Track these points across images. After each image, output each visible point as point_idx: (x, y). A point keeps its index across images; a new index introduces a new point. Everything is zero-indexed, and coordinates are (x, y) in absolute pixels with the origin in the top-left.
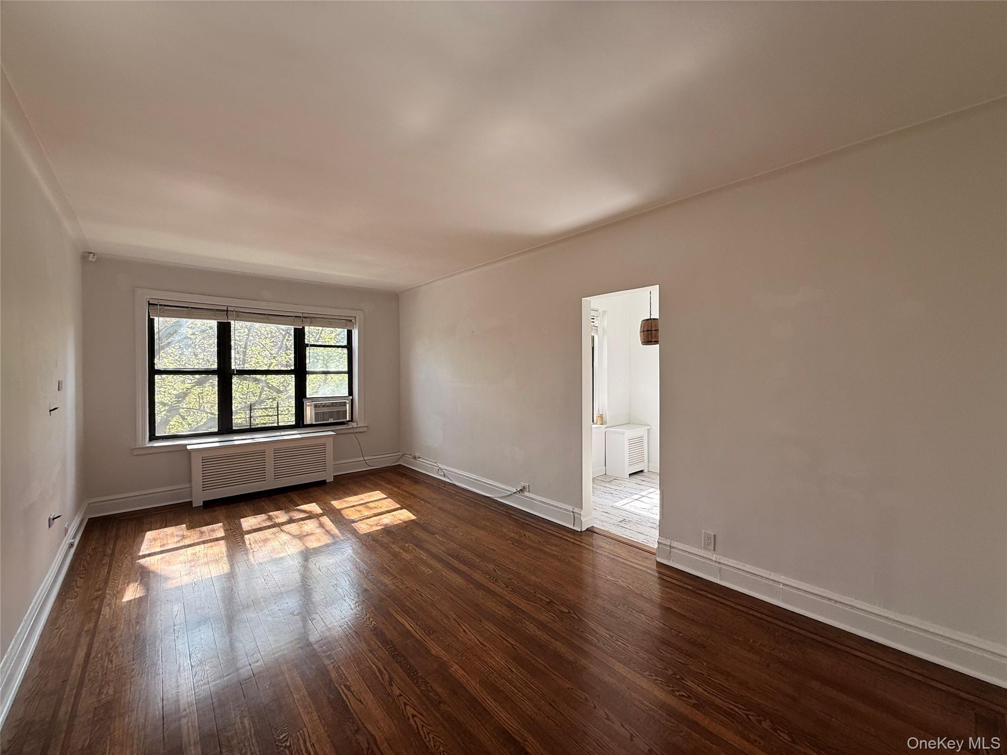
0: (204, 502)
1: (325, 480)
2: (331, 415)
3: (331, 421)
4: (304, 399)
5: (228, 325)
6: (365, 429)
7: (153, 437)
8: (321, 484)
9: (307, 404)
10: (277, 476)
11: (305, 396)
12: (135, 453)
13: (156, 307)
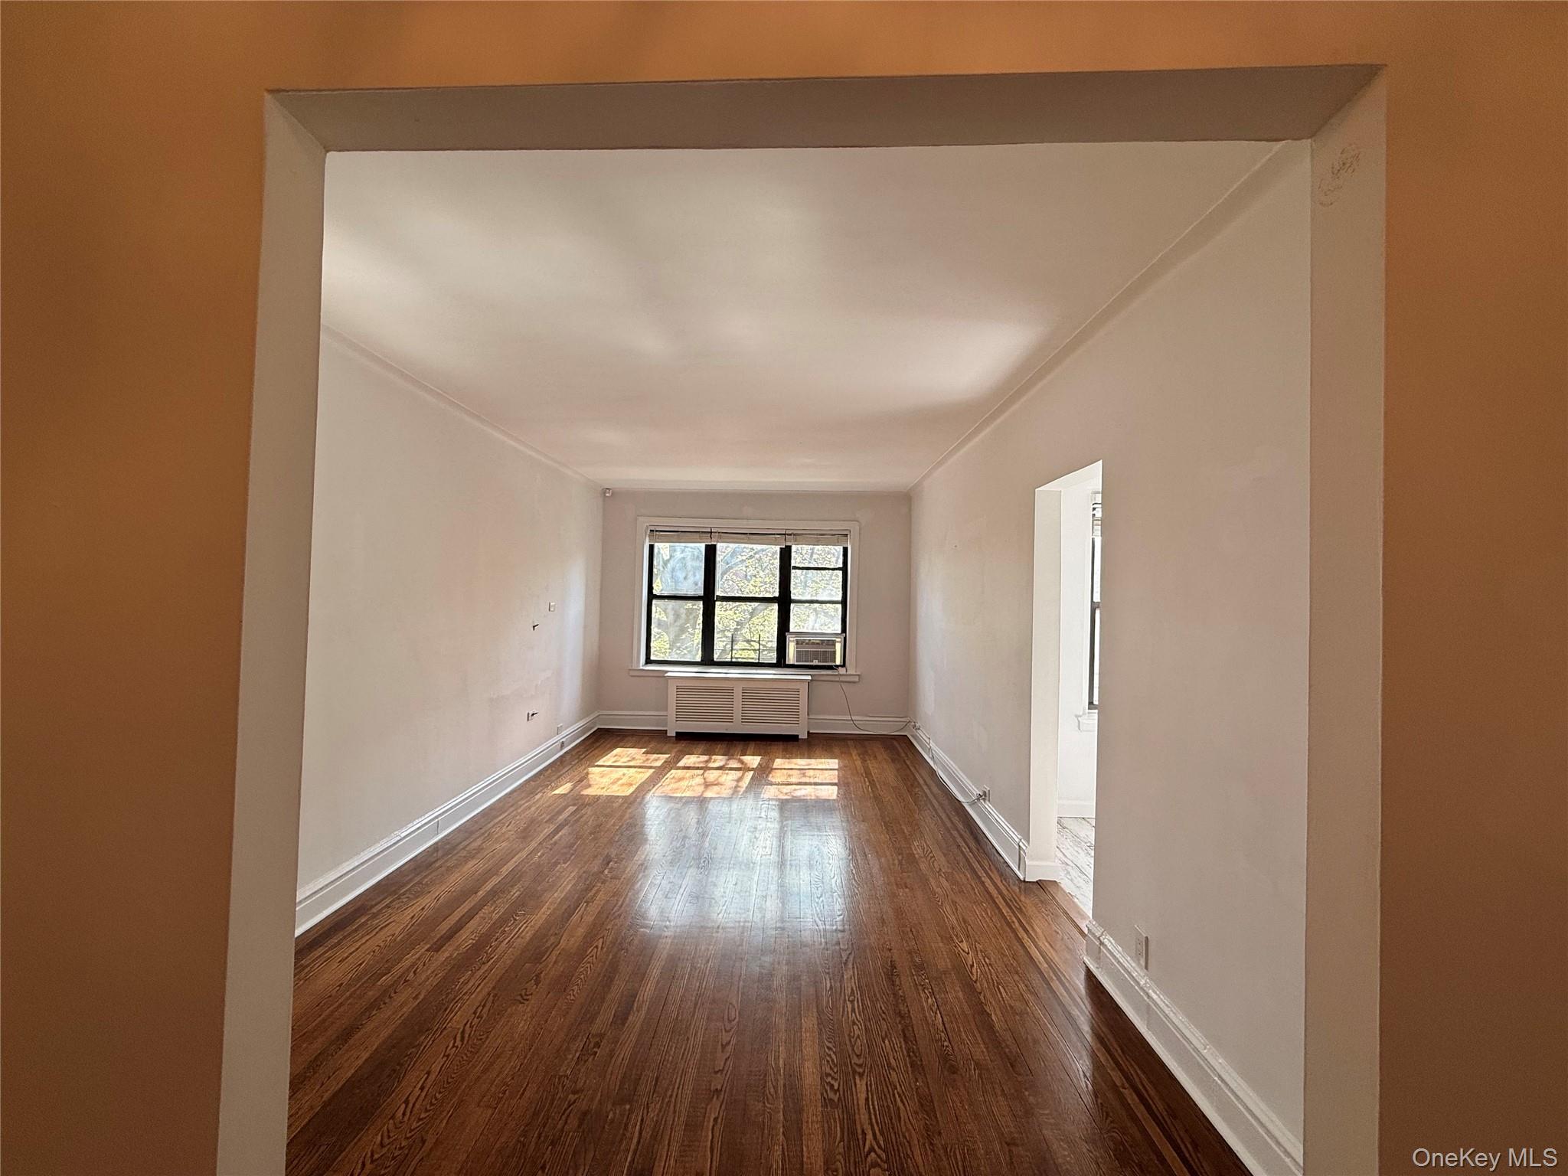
0: (677, 733)
1: (798, 736)
2: (816, 655)
3: (815, 663)
4: (787, 633)
5: (714, 546)
6: (856, 679)
7: (648, 661)
8: (794, 739)
9: (791, 639)
10: (745, 720)
11: (788, 631)
12: (632, 673)
13: (655, 533)
